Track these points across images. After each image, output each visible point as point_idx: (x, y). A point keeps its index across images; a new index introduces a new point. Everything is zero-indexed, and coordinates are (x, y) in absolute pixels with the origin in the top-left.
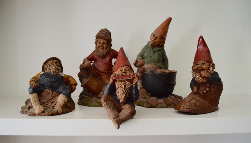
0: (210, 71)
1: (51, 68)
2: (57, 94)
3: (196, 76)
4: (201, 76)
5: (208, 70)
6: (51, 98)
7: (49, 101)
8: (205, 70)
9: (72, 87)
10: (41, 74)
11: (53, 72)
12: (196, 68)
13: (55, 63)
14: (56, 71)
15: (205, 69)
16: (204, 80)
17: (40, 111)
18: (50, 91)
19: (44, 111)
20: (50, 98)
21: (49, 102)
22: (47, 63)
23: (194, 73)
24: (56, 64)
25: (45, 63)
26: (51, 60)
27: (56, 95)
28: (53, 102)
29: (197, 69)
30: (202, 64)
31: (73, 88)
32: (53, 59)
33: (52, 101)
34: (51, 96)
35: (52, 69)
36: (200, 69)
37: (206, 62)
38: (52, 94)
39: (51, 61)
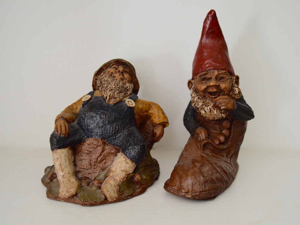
0: (235, 94)
1: (107, 87)
2: (113, 151)
3: (204, 107)
4: (216, 106)
5: (231, 93)
6: (99, 159)
7: (95, 165)
8: (224, 92)
9: (155, 131)
10: (83, 100)
11: (108, 98)
12: (203, 87)
13: (119, 74)
14: (116, 96)
15: (225, 90)
16: (223, 115)
17: (68, 194)
18: (99, 144)
19: (77, 193)
20: (97, 159)
21: (94, 169)
22: (103, 73)
23: (199, 98)
24: (121, 77)
25: (98, 73)
26: (111, 67)
27: (110, 154)
28: (103, 170)
29: (206, 89)
30: (216, 78)
31: (156, 133)
32: (116, 64)
33: (101, 165)
34: (101, 155)
35: (108, 91)
36: (215, 90)
37: (226, 74)
38: (103, 151)
39: (111, 70)
